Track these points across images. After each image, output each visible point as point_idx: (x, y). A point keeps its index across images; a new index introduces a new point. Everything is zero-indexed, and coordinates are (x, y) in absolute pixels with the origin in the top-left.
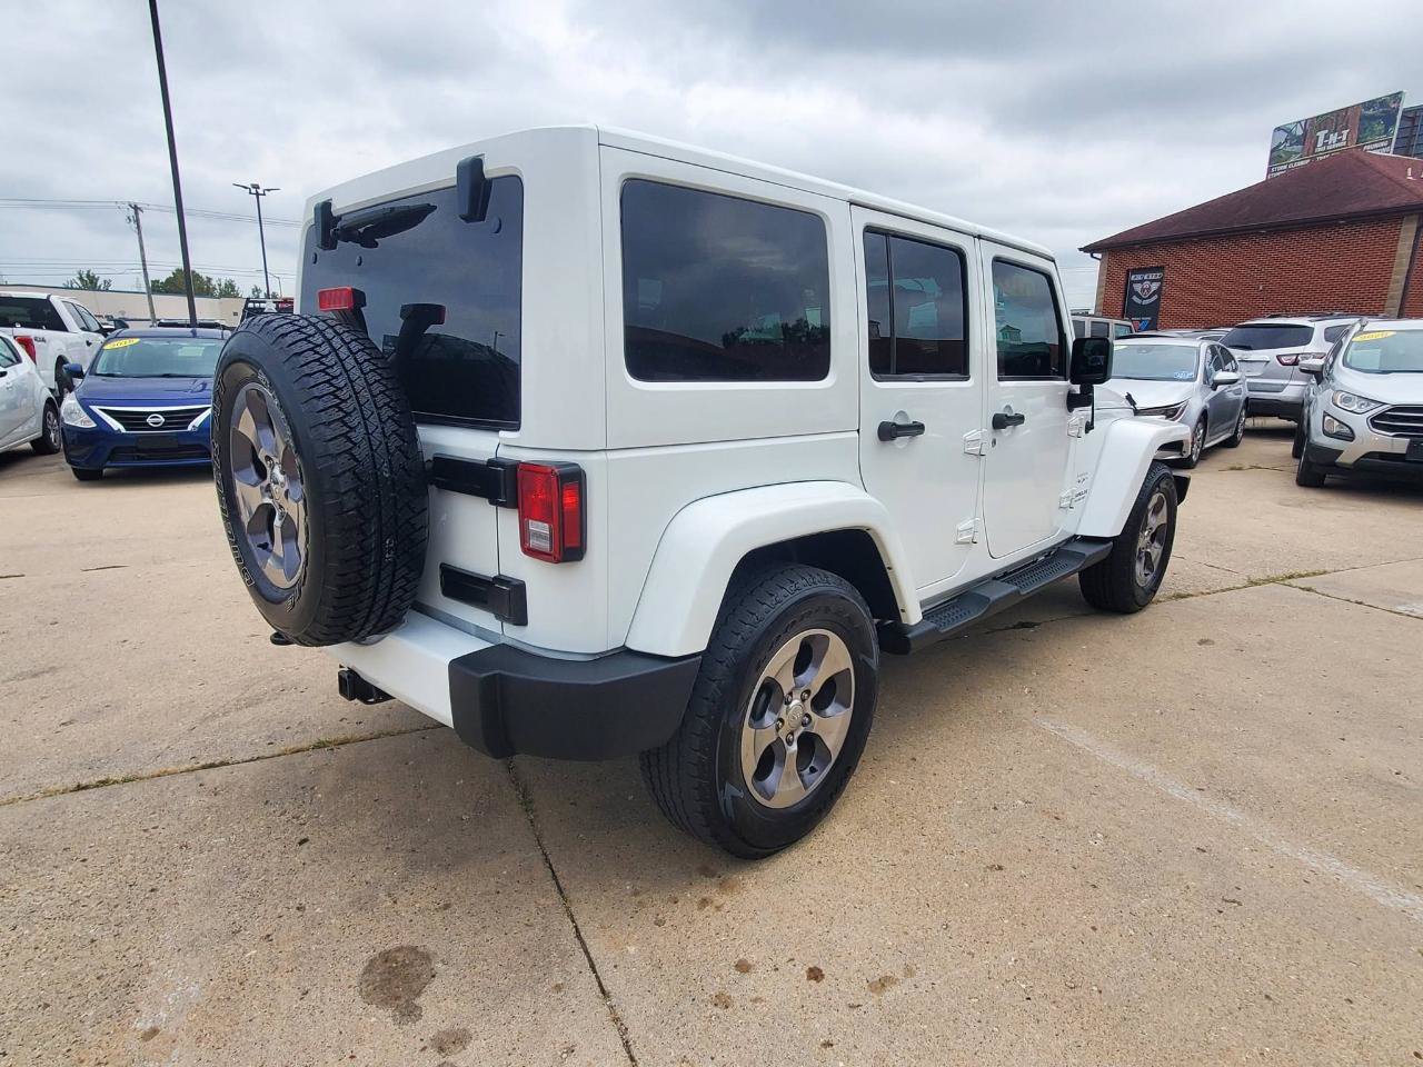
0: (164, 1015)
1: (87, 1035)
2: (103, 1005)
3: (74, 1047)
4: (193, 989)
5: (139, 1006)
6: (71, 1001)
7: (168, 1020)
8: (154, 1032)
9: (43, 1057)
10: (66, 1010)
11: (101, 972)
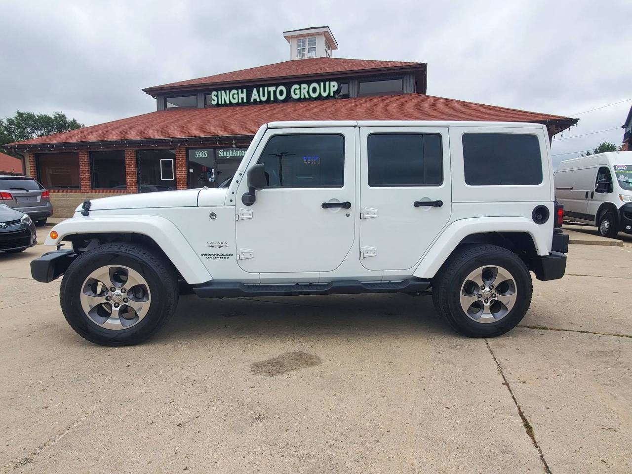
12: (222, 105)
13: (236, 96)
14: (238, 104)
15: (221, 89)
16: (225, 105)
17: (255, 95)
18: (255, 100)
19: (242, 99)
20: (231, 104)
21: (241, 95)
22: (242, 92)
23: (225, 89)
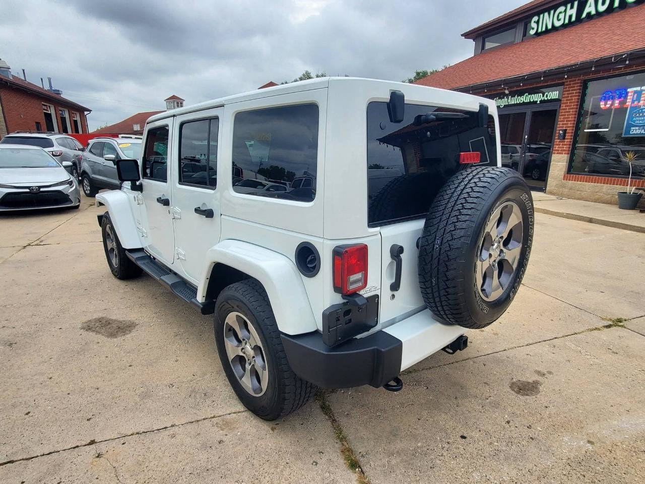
0: (582, 443)
1: (606, 464)
2: (593, 466)
3: (613, 464)
4: (566, 439)
5: (584, 453)
6: (600, 480)
7: (582, 440)
8: (589, 442)
9: (623, 472)
10: (604, 478)
11: (582, 477)
12: (543, 33)
13: (562, 16)
14: (564, 26)
15: (543, 12)
16: (547, 31)
17: (590, 6)
18: (589, 14)
19: (570, 17)
20: (554, 28)
21: (569, 12)
22: (572, 7)
23: (548, 10)
